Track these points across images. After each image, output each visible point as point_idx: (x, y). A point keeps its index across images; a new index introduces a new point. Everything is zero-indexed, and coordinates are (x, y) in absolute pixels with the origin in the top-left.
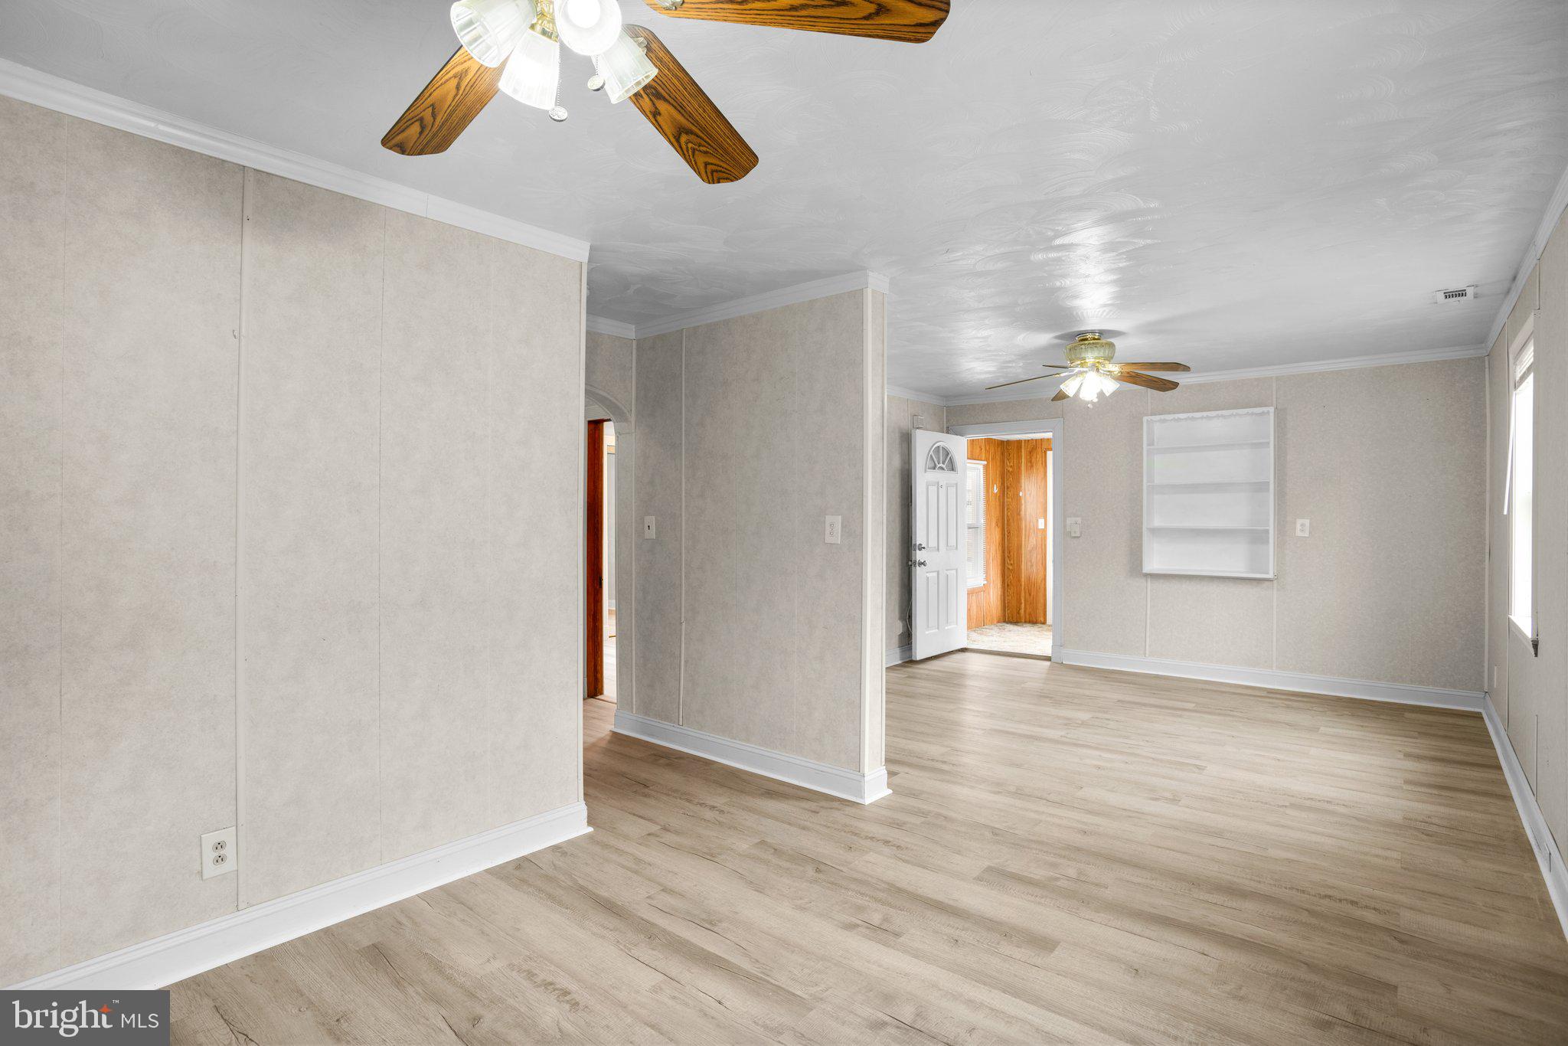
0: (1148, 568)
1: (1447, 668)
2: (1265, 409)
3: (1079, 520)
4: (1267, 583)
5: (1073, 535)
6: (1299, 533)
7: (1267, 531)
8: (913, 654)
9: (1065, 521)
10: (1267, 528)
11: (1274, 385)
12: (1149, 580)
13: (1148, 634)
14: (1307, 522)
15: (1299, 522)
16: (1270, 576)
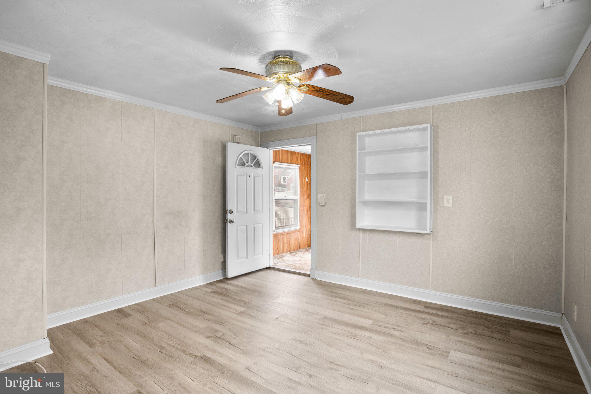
0: (359, 225)
1: (537, 295)
2: (425, 125)
3: (324, 195)
4: (427, 236)
5: (321, 204)
6: (445, 205)
7: (426, 203)
8: (227, 274)
9: (317, 196)
10: (426, 201)
11: (431, 111)
12: (361, 232)
13: (360, 265)
14: (450, 197)
15: (446, 197)
16: (428, 232)
